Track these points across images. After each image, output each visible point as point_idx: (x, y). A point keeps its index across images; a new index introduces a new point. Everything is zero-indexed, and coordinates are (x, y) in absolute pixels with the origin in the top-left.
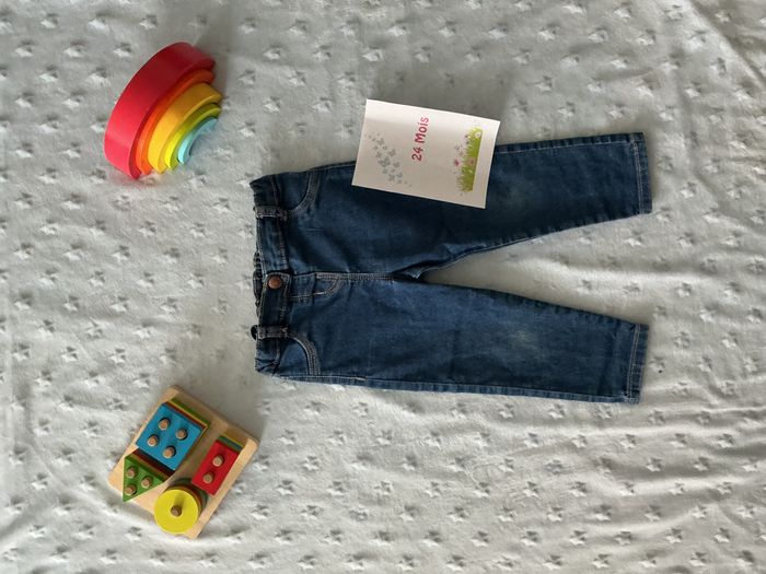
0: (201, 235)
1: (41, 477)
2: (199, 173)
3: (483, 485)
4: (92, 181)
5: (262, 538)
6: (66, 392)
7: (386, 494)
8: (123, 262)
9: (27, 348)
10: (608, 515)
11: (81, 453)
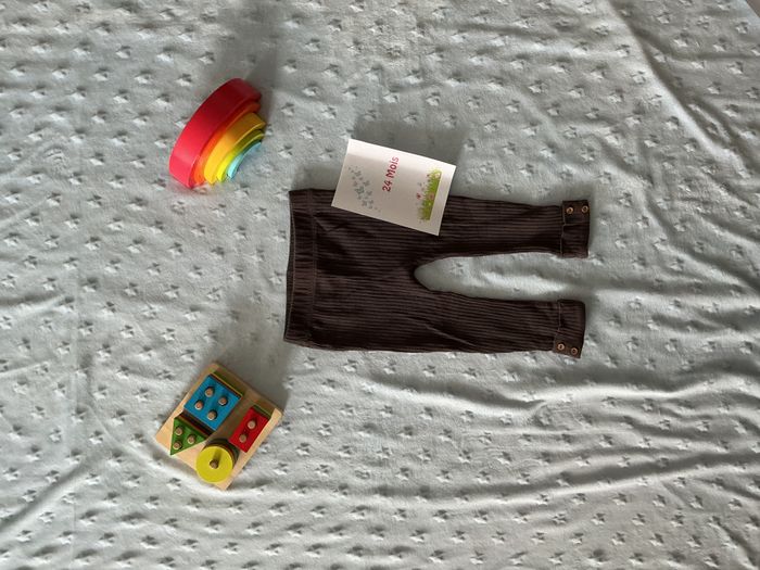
0: (243, 237)
1: (98, 433)
2: (244, 186)
3: (465, 452)
4: (153, 188)
5: (281, 491)
6: (123, 363)
7: (386, 457)
8: (177, 256)
9: (91, 324)
10: (567, 481)
11: (133, 415)
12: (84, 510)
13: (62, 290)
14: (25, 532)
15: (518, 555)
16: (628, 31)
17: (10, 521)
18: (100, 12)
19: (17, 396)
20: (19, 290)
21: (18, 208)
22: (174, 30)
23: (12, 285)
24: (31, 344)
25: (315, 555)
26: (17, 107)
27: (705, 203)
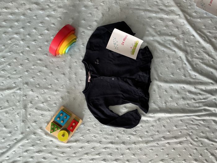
0: (70, 70)
2: (71, 55)
3: (135, 131)
4: (44, 56)
5: (82, 143)
6: (36, 107)
7: (112, 133)
8: (51, 76)
9: (26, 96)
10: (164, 139)
11: (39, 122)
12: (25, 150)
13: (18, 86)
14: (8, 157)
15: (150, 161)
16: (180, 10)
17: (3, 153)
18: (28, 5)
19: (5, 117)
20: (5, 86)
21: (5, 62)
22: (50, 10)
23: (3, 85)
24: (9, 102)
25: (92, 162)
26: (4, 33)
27: (202, 59)
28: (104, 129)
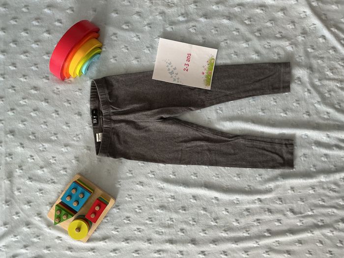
4: (43, 81)
5: (116, 242)
6: (30, 176)
7: (172, 223)
8: (56, 117)
9: (12, 155)
10: (270, 233)
11: (35, 203)
12: (11, 254)
27: (341, 81)
28: (157, 217)
